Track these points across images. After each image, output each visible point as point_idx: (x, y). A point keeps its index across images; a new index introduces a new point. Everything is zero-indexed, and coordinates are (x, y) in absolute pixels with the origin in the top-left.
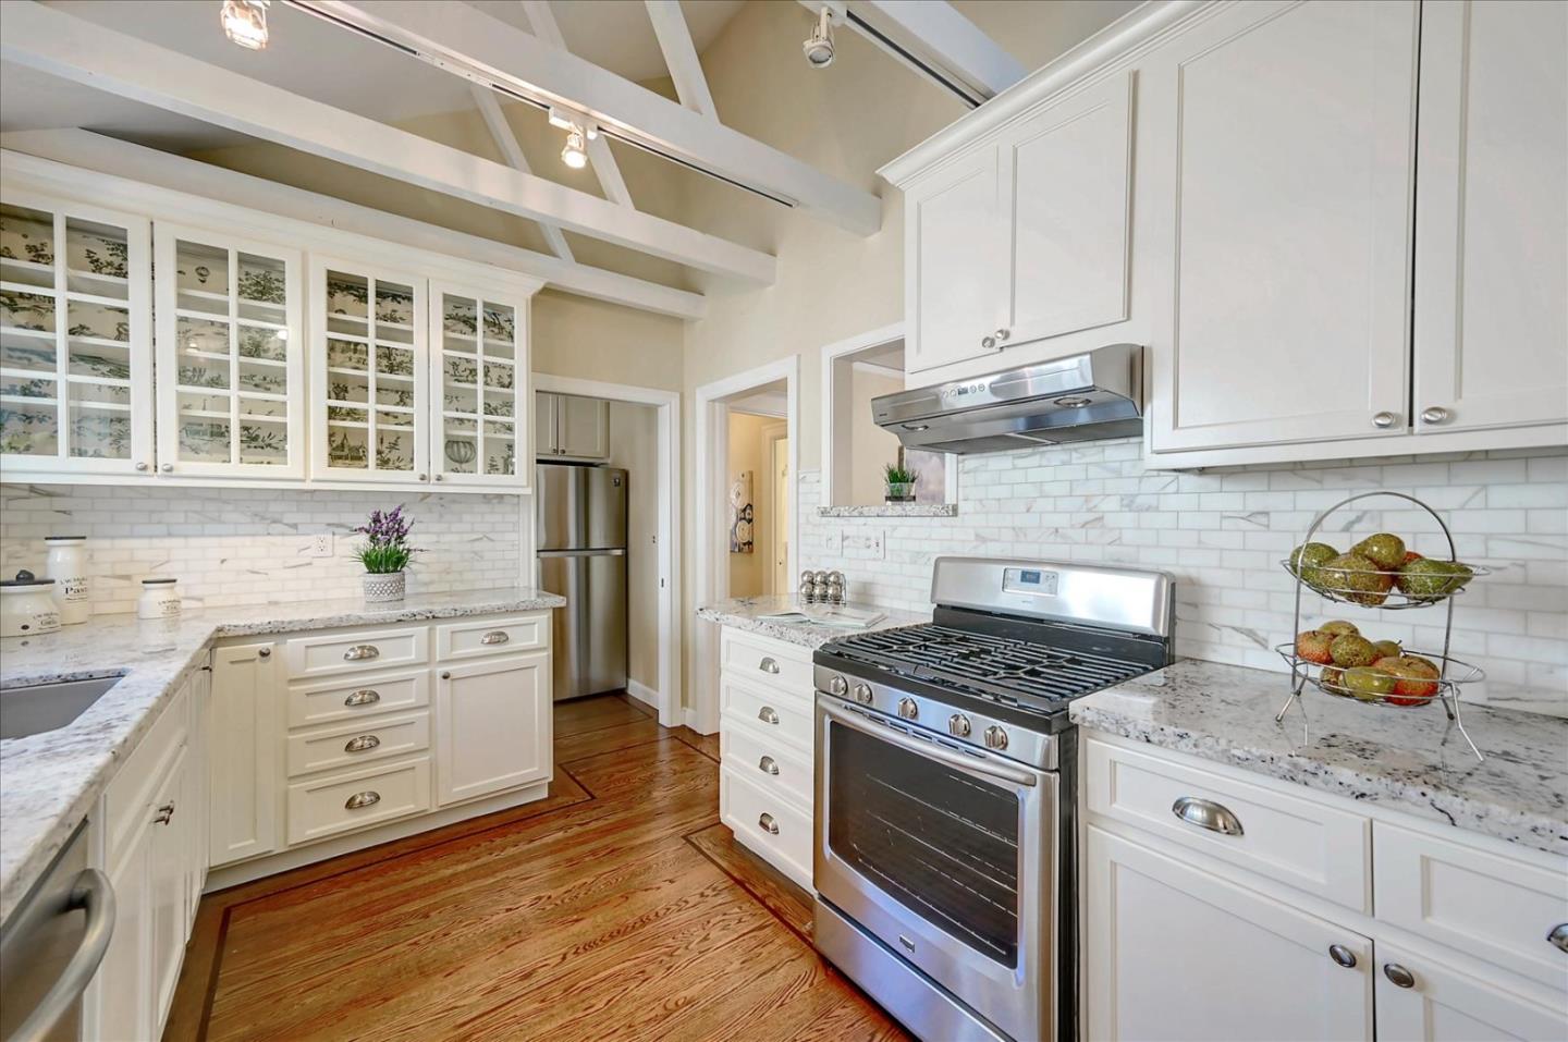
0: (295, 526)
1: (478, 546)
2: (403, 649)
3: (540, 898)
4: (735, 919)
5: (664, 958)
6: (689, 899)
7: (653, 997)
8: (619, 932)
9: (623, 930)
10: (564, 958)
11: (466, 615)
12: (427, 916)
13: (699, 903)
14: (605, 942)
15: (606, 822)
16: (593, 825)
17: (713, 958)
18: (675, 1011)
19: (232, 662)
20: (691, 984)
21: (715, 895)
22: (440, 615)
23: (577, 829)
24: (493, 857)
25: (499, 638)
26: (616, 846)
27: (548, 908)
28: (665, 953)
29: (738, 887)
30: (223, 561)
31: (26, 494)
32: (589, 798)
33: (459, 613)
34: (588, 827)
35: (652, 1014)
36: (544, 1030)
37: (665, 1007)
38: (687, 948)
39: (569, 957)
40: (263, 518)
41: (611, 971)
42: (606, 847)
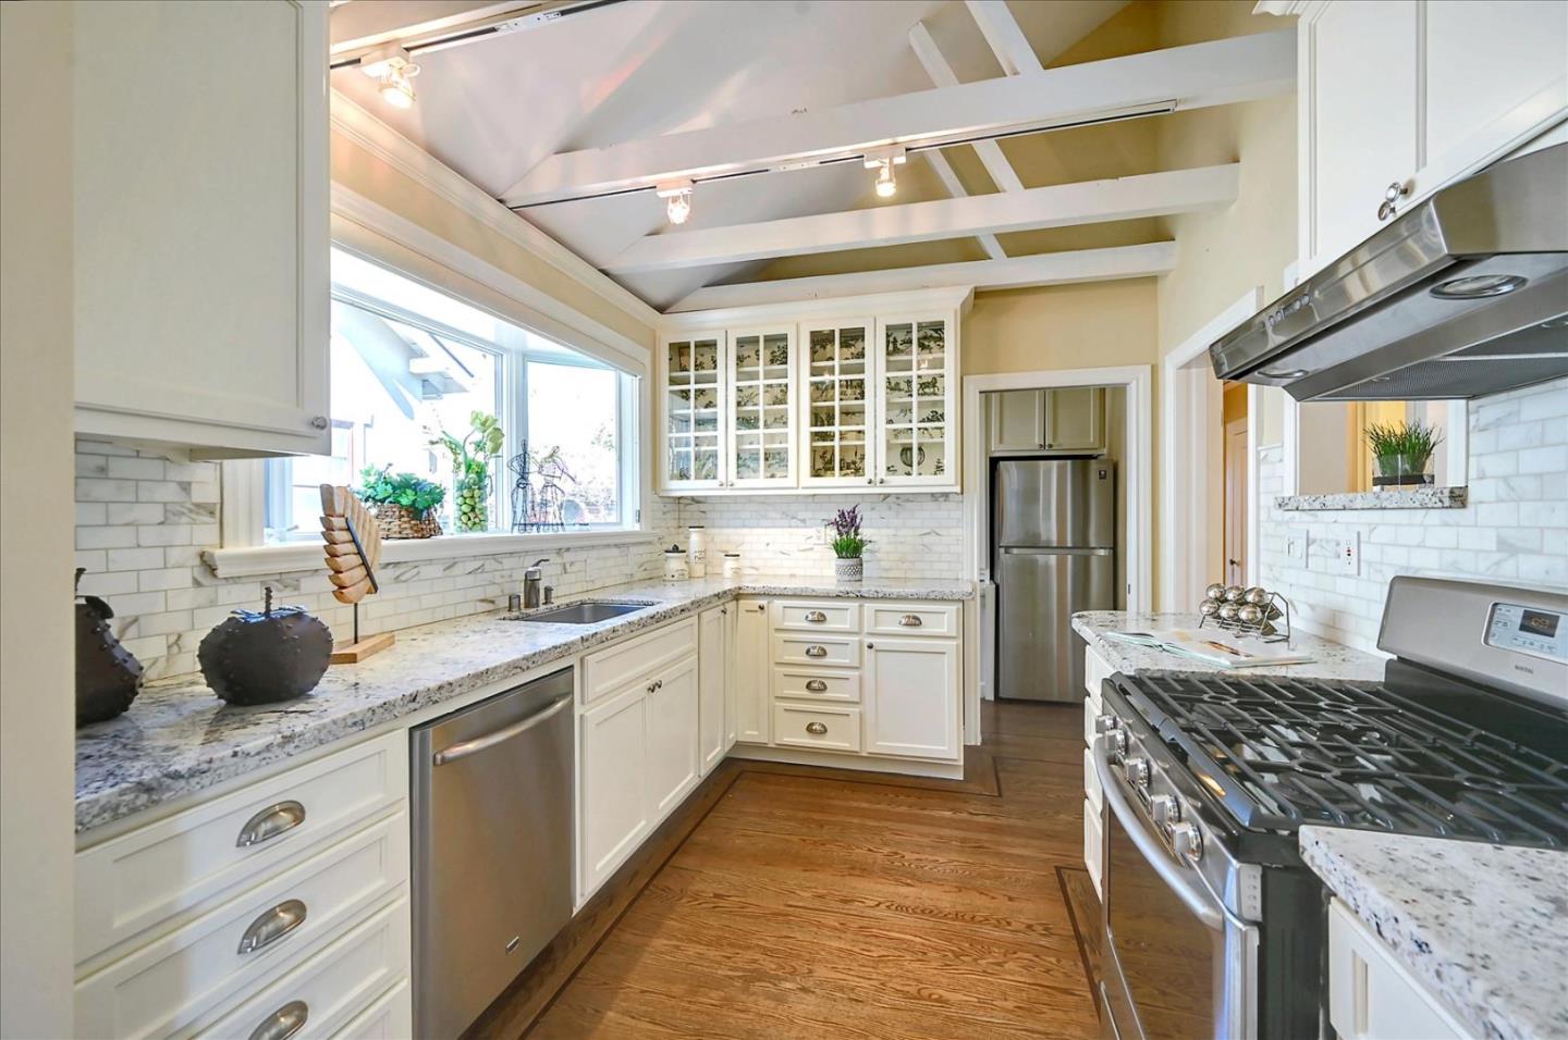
0: (803, 521)
1: (926, 539)
2: (843, 618)
3: (896, 854)
4: (1042, 966)
5: (950, 954)
6: (1013, 923)
7: (917, 977)
8: (931, 912)
9: (936, 912)
10: (877, 905)
11: (885, 598)
12: (822, 827)
13: (1020, 932)
14: (915, 913)
15: (994, 821)
16: (980, 819)
17: (992, 984)
18: (924, 1000)
19: (747, 611)
20: (954, 991)
21: (1042, 935)
22: (866, 595)
23: (964, 816)
24: (889, 808)
25: (915, 622)
26: (987, 845)
27: (896, 863)
28: (953, 952)
29: (1075, 942)
30: (768, 544)
31: (690, 502)
32: (996, 794)
33: (880, 595)
34: (976, 818)
35: (906, 988)
36: (828, 943)
37: (919, 991)
38: (975, 960)
39: (883, 906)
40: (787, 515)
41: (902, 936)
42: (978, 840)
